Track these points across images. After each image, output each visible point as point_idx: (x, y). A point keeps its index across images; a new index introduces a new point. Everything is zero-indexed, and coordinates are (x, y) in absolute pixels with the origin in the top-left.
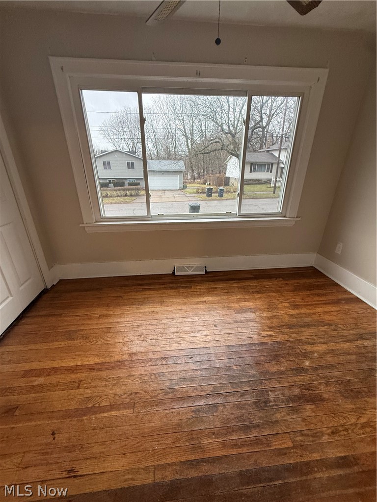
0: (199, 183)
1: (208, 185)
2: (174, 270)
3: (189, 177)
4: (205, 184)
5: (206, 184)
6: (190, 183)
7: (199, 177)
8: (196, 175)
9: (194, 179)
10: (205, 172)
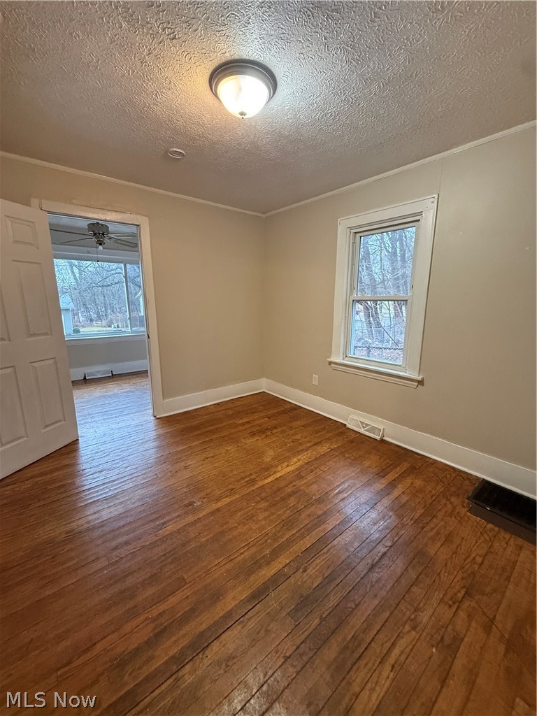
0: (102, 327)
1: (114, 327)
2: (85, 376)
3: (81, 319)
4: (110, 326)
5: (113, 326)
6: (83, 327)
7: (99, 318)
8: (94, 316)
9: (91, 320)
10: (109, 311)
